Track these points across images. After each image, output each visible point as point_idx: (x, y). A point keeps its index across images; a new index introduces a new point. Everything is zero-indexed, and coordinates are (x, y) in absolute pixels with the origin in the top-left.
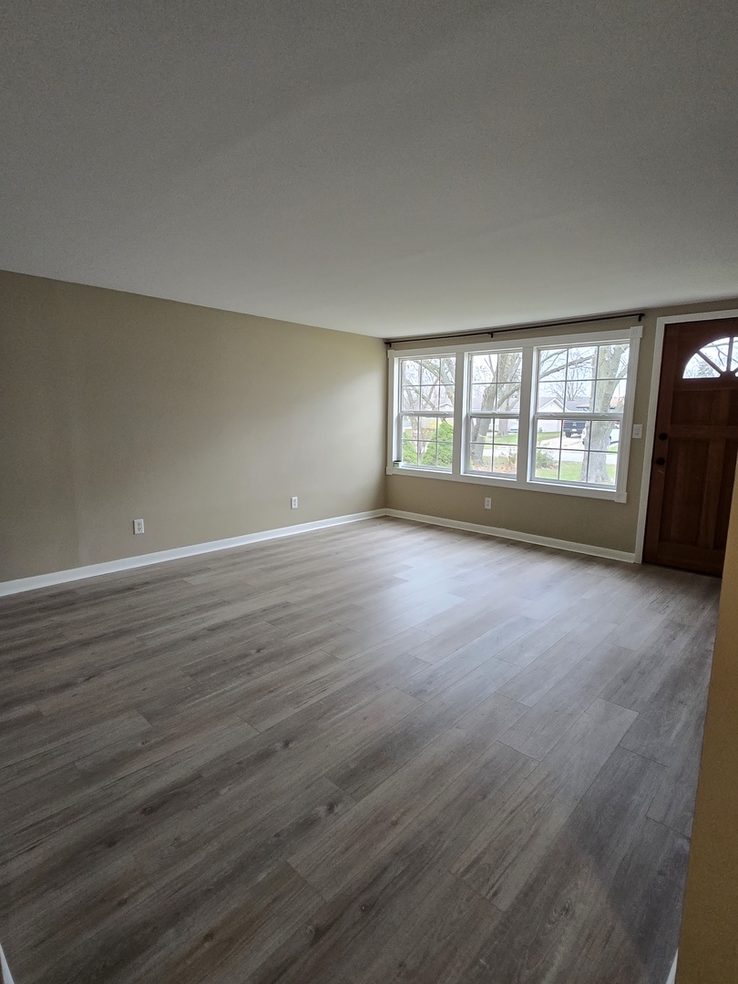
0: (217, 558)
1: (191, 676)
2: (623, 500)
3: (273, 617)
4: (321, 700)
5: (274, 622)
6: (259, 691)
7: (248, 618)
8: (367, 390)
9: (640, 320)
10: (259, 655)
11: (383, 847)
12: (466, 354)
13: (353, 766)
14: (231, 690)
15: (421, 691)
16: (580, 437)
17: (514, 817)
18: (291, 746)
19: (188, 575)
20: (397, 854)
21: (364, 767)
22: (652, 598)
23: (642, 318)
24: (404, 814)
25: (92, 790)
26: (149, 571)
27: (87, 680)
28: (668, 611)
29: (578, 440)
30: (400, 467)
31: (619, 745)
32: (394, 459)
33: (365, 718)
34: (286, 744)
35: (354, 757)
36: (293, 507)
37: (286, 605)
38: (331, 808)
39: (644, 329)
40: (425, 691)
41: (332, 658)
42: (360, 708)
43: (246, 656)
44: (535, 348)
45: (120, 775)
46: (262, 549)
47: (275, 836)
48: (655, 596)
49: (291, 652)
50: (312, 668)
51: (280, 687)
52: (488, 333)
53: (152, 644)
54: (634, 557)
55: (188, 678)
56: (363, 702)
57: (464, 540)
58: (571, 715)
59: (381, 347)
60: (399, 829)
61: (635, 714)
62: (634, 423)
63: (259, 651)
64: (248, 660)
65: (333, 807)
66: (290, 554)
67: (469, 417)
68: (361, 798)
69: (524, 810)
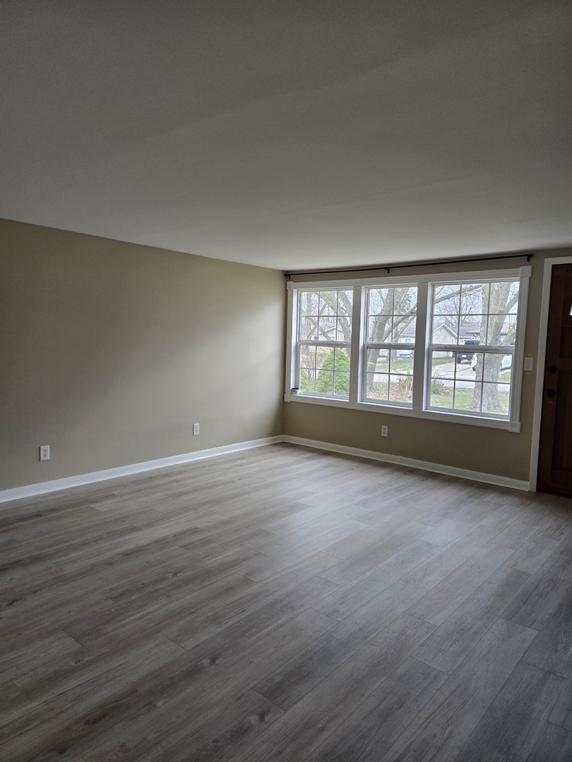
0: (122, 484)
1: (113, 599)
2: (517, 429)
3: (186, 541)
4: (241, 620)
5: (187, 547)
6: (180, 613)
7: (161, 543)
8: (266, 321)
9: (528, 260)
10: (175, 579)
11: (312, 749)
12: (363, 287)
13: (278, 679)
14: (154, 611)
15: (334, 612)
16: (470, 363)
17: (429, 723)
18: (217, 662)
19: (94, 501)
20: (326, 755)
21: (289, 681)
22: (548, 524)
23: (531, 259)
24: (329, 721)
25: (36, 704)
26: (54, 497)
27: (11, 604)
28: (563, 538)
29: (467, 366)
30: (298, 395)
31: (521, 660)
32: (292, 386)
33: (285, 636)
34: (213, 661)
35: (278, 671)
36: (195, 433)
37: (196, 531)
38: (262, 717)
39: (532, 269)
40: (338, 611)
41: (246, 581)
42: (280, 626)
43: (163, 579)
44: (430, 283)
45: (61, 690)
46: (166, 476)
47: (214, 742)
48: (550, 522)
49: (207, 574)
50: (229, 590)
51: (200, 608)
52: (384, 268)
53: (68, 569)
54: (529, 485)
55: (110, 601)
56: (280, 621)
57: (363, 467)
58: (476, 633)
59: (280, 279)
60: (327, 734)
61: (535, 633)
62: (525, 355)
63: (175, 574)
64: (166, 583)
65: (264, 716)
66: (194, 480)
67: (366, 348)
68: (290, 707)
69: (438, 717)
